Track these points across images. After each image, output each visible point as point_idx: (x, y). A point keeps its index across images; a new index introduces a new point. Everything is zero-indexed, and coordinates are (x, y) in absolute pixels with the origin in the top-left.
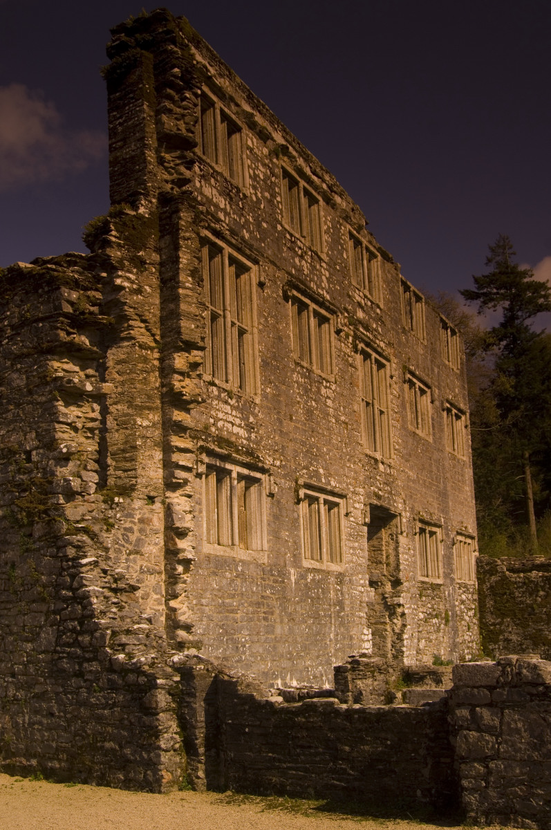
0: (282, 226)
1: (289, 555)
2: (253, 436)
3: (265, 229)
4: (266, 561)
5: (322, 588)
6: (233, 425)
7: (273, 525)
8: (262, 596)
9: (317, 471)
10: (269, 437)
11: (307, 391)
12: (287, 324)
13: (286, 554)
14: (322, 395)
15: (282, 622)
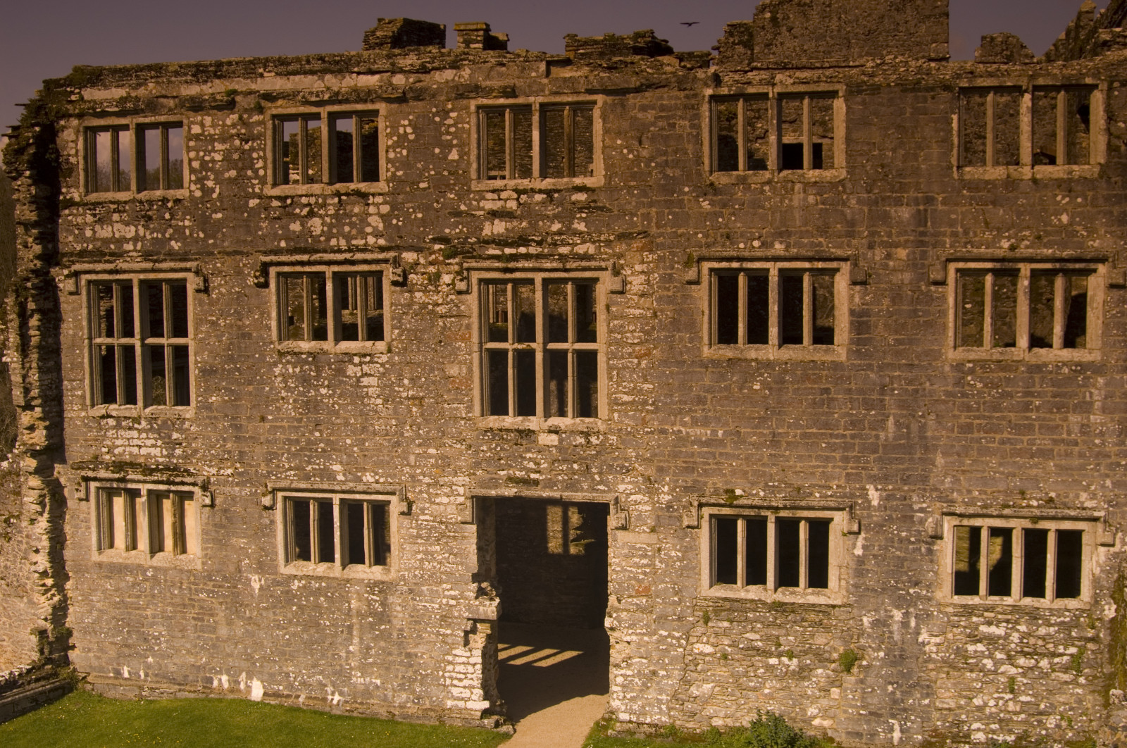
0: (260, 197)
1: (247, 561)
2: (178, 452)
3: (219, 220)
4: (199, 567)
5: (326, 596)
6: (140, 447)
7: (213, 534)
8: (190, 599)
9: (326, 469)
10: (213, 447)
11: (305, 380)
12: (262, 314)
13: (240, 561)
14: (349, 377)
15: (230, 623)
